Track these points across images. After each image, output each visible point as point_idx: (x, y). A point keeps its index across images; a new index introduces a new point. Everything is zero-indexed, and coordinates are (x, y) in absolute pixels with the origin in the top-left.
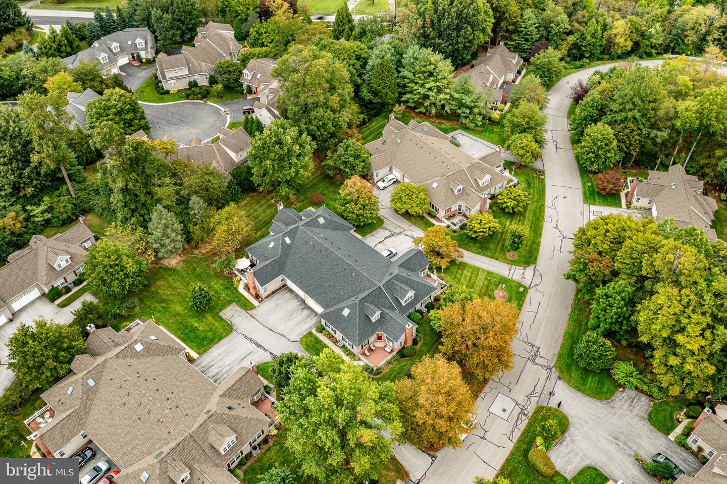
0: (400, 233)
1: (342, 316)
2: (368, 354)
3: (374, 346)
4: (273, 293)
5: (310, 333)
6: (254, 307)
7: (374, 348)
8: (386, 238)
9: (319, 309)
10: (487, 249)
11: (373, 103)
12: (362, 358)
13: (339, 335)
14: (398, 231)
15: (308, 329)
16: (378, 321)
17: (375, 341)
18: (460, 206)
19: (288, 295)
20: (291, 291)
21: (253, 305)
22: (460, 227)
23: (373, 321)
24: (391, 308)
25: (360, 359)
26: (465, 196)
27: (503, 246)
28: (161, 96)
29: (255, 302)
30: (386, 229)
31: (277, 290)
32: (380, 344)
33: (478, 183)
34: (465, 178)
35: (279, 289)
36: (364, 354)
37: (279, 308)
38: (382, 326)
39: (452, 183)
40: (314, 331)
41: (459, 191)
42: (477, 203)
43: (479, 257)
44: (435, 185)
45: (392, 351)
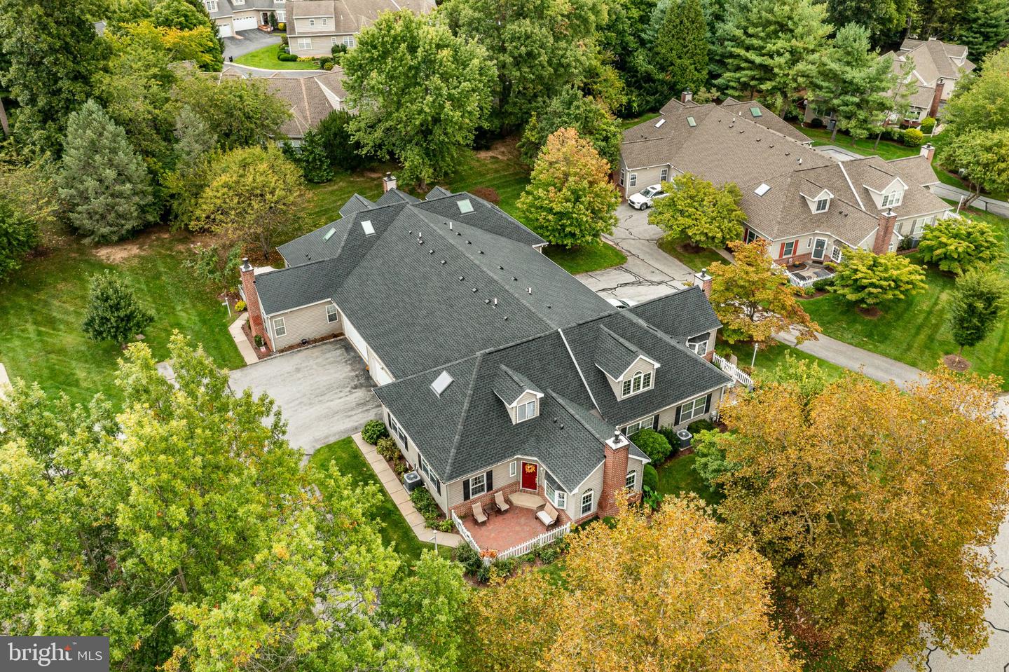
0: (659, 283)
1: (430, 392)
2: (481, 518)
3: (507, 501)
4: (304, 343)
5: (348, 442)
6: (242, 365)
7: (504, 507)
8: (621, 285)
9: (383, 377)
10: (884, 338)
11: (653, 81)
12: (461, 527)
13: (412, 453)
14: (656, 278)
15: (346, 431)
16: (530, 426)
17: (512, 488)
18: (820, 244)
19: (337, 354)
20: (348, 347)
21: (242, 359)
22: (815, 284)
23: (515, 419)
24: (579, 397)
25: (452, 529)
26: (837, 219)
27: (931, 339)
28: (281, 62)
29: (249, 355)
30: (627, 271)
31: (315, 341)
32: (524, 500)
33: (871, 199)
34: (839, 183)
35: (323, 339)
36: (468, 517)
37: (300, 375)
38: (538, 438)
39: (805, 186)
40: (358, 438)
41: (821, 205)
42: (866, 232)
43: (861, 353)
44: (762, 189)
45: (558, 522)
